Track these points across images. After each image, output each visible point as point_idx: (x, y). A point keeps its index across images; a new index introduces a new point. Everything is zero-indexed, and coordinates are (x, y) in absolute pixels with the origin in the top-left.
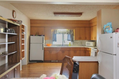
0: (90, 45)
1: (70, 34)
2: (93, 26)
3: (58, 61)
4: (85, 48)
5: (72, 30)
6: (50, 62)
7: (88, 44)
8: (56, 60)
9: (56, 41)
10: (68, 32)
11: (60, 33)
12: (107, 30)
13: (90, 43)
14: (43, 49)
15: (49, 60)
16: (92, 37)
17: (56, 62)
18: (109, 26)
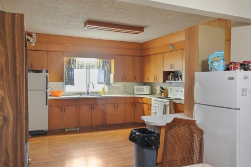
0: (143, 91)
1: (103, 69)
2: (149, 55)
3: (80, 127)
4: (134, 97)
5: (107, 61)
6: (62, 132)
7: (138, 90)
8: (77, 128)
9: (72, 84)
10: (100, 65)
11: (81, 67)
12: (217, 64)
13: (143, 88)
14: (47, 105)
15: (61, 128)
16: (148, 76)
17: (76, 132)
18: (218, 57)
